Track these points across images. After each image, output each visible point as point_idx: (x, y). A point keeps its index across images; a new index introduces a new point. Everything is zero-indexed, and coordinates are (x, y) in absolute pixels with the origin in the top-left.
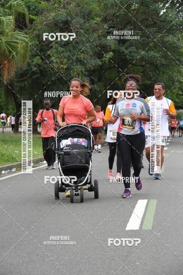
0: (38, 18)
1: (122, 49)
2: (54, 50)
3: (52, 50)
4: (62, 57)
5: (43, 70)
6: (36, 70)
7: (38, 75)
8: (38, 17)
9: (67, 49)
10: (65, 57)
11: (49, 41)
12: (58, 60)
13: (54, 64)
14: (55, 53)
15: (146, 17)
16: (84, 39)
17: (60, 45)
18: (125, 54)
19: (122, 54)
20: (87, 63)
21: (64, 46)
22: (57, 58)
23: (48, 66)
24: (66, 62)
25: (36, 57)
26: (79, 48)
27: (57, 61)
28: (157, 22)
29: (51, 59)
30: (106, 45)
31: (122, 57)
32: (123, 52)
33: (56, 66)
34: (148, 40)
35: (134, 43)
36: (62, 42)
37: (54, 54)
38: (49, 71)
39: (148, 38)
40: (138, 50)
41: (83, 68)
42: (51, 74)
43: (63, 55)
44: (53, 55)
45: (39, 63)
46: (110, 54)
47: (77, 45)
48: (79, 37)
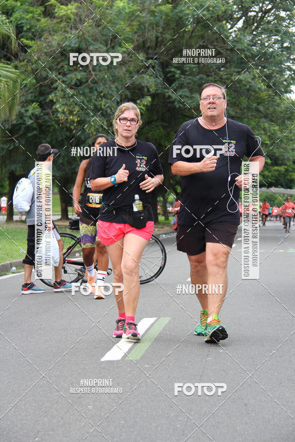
0: (35, 44)
1: (168, 92)
2: (59, 93)
3: (56, 94)
4: (72, 104)
5: (43, 124)
6: (33, 123)
7: (35, 132)
8: (36, 42)
9: (79, 92)
10: (76, 104)
11: (51, 80)
12: (66, 108)
13: (59, 115)
14: (62, 98)
15: (205, 44)
16: (106, 76)
17: (69, 85)
18: (173, 100)
19: (168, 100)
20: (112, 113)
21: (75, 88)
22: (63, 105)
23: (51, 119)
24: (78, 111)
25: (32, 103)
26: (99, 91)
27: (63, 110)
28: (222, 51)
29: (54, 107)
30: (141, 85)
31: (169, 105)
32: (170, 97)
33: (63, 118)
34: (208, 79)
35: (186, 84)
36: (72, 81)
37: (59, 100)
38: (53, 125)
39: (208, 76)
40: (192, 94)
41: (105, 121)
42: (54, 130)
43: (73, 101)
44: (57, 101)
45: (37, 113)
46: (146, 99)
47: (96, 85)
48: (99, 73)
